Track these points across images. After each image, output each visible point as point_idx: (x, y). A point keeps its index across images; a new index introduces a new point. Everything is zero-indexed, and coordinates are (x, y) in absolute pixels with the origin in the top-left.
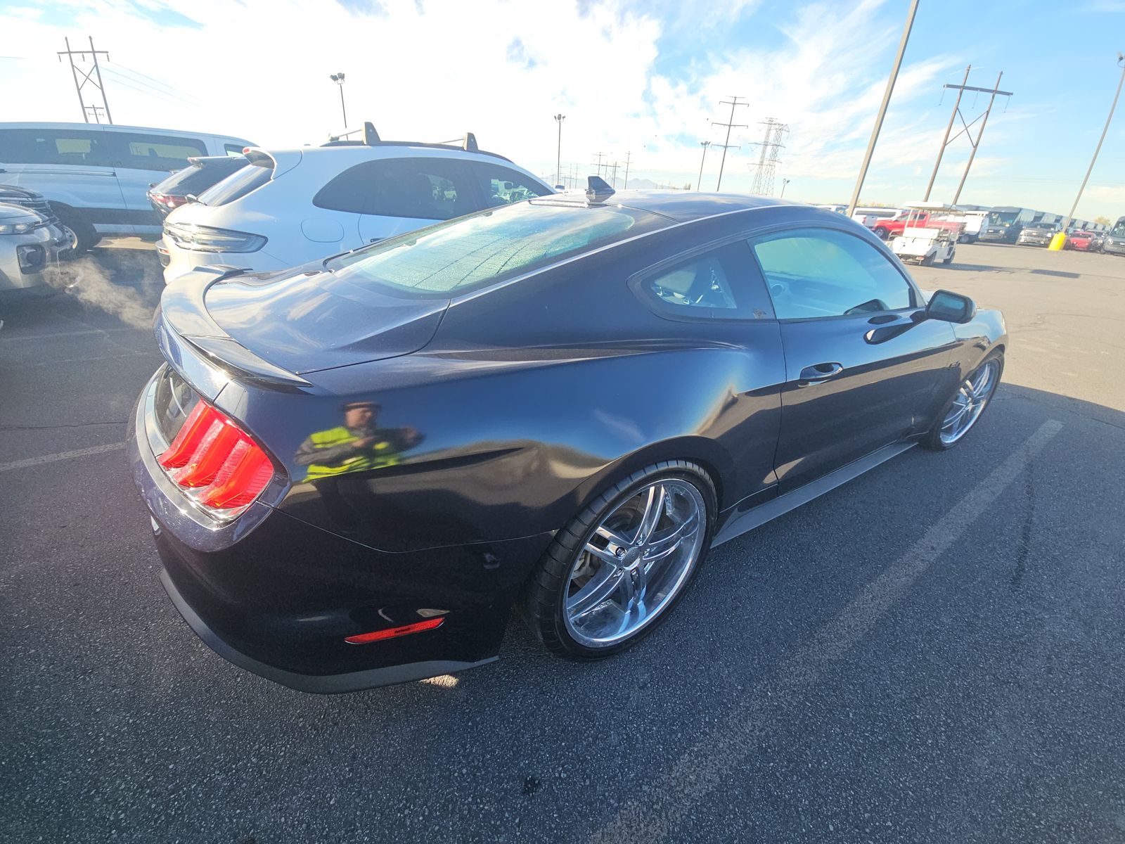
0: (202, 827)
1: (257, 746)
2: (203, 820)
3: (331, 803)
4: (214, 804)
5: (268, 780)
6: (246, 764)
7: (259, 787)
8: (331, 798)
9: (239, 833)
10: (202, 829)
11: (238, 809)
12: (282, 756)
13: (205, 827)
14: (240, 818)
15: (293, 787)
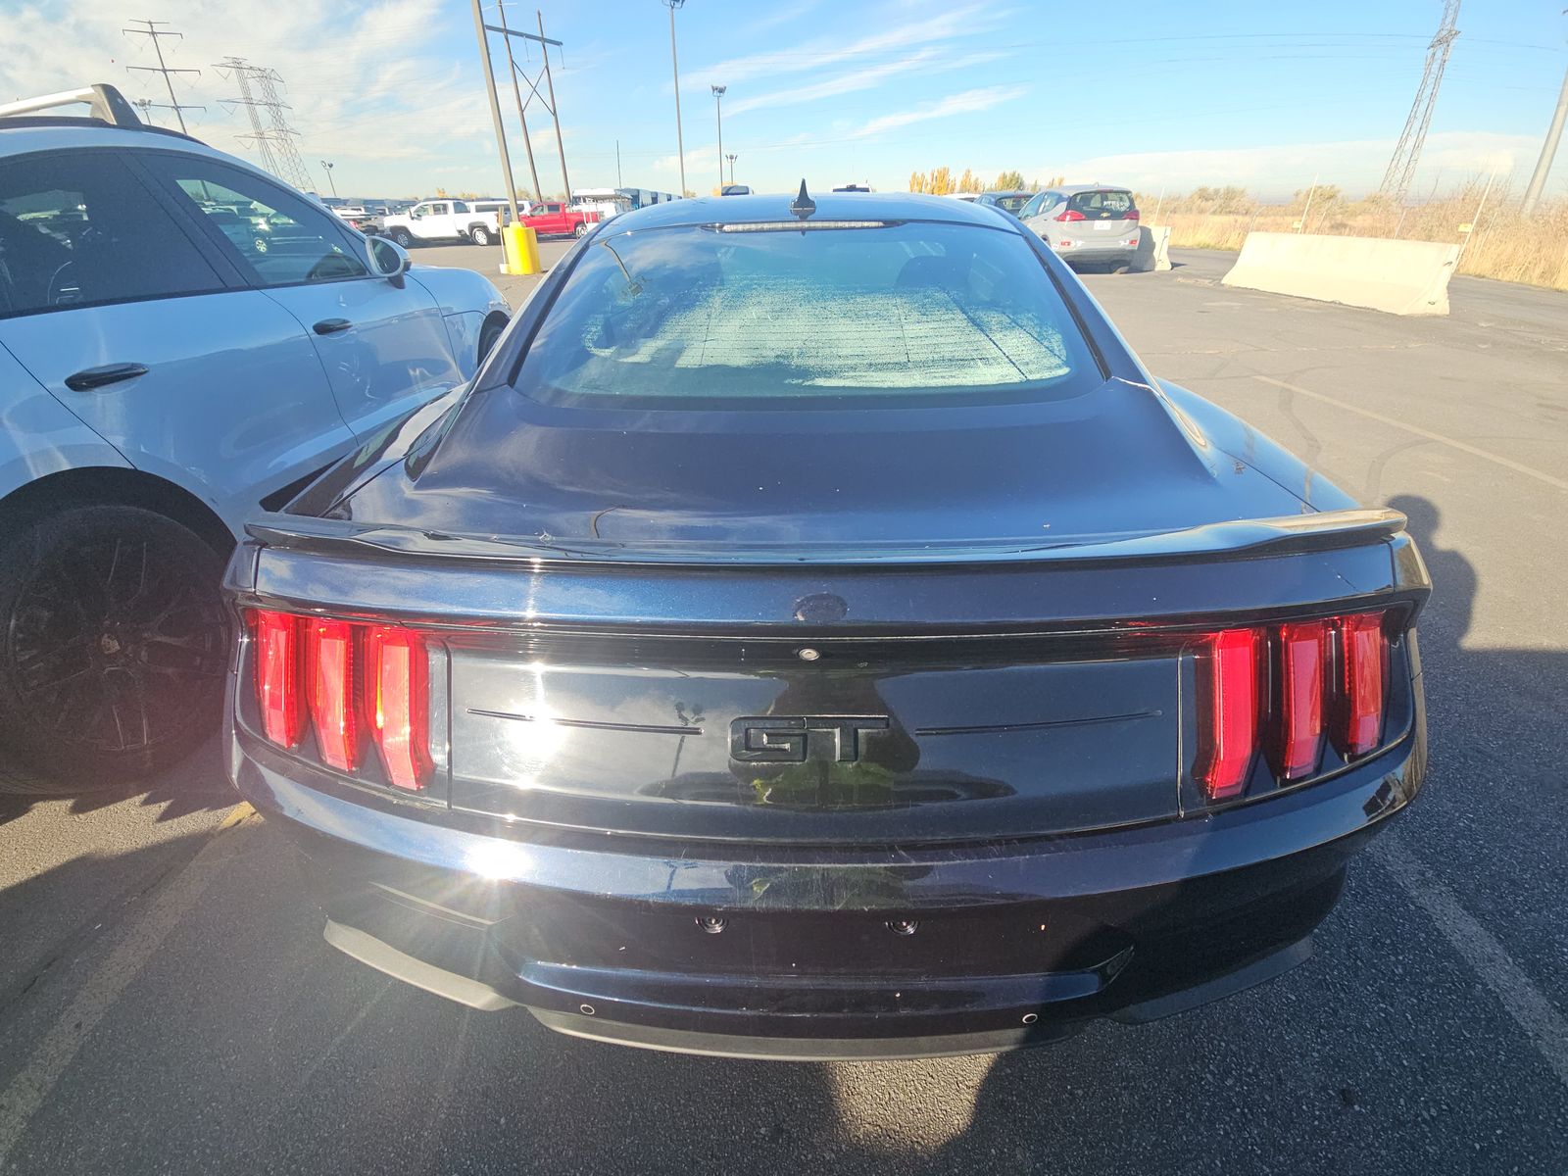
0: (1326, 1157)
1: (1208, 1076)
2: (1316, 1155)
3: (1294, 998)
4: (1294, 1140)
5: (1262, 1065)
6: (1237, 1093)
7: (1271, 1080)
8: (1287, 998)
9: (1333, 1109)
10: (1329, 1156)
11: (1301, 1107)
12: (1227, 1045)
13: (1327, 1153)
14: (1314, 1106)
15: (1272, 1037)
